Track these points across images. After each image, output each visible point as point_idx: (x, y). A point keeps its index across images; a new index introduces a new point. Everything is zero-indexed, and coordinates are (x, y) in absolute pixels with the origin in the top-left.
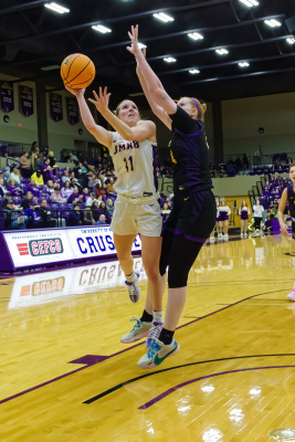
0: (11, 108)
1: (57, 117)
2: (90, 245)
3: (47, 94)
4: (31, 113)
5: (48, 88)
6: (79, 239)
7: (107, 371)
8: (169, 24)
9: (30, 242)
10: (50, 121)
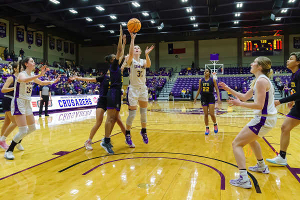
0: (32, 43)
1: (52, 48)
2: (64, 103)
3: (48, 38)
4: (41, 45)
5: (49, 35)
6: (59, 101)
7: (69, 158)
8: (102, 11)
9: (38, 101)
10: (49, 49)
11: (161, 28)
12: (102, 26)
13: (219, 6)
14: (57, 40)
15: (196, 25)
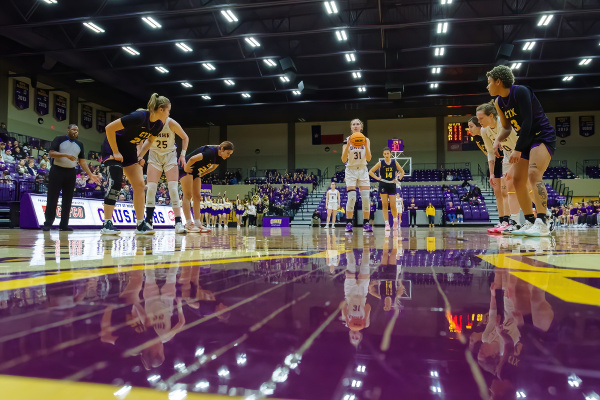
1: (87, 125)
4: (64, 118)
5: (80, 99)
11: (299, 93)
12: (187, 85)
13: (404, 50)
14: (98, 111)
15: (362, 89)
